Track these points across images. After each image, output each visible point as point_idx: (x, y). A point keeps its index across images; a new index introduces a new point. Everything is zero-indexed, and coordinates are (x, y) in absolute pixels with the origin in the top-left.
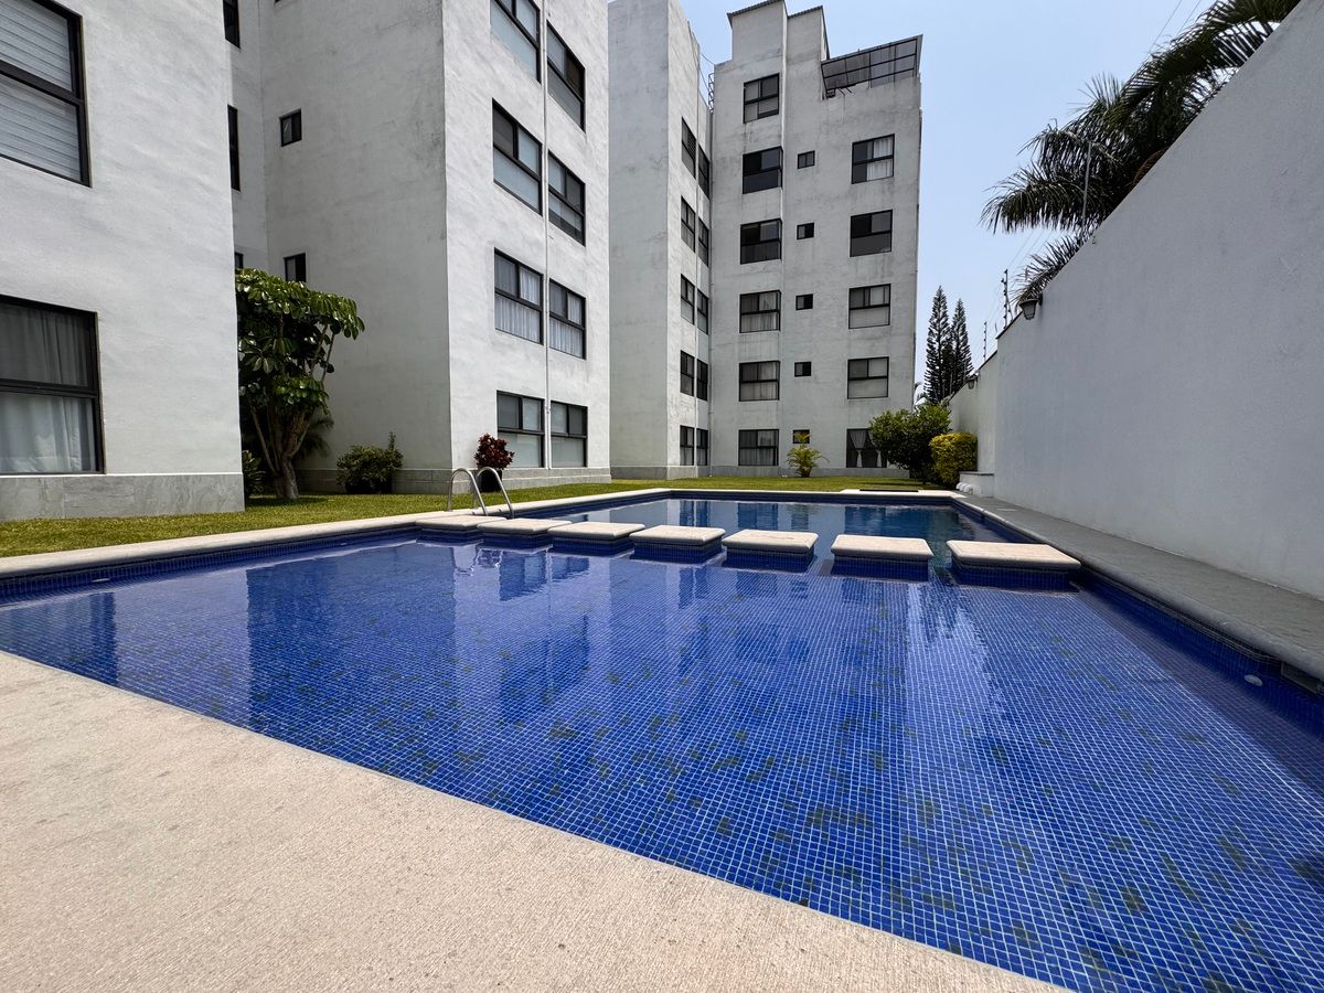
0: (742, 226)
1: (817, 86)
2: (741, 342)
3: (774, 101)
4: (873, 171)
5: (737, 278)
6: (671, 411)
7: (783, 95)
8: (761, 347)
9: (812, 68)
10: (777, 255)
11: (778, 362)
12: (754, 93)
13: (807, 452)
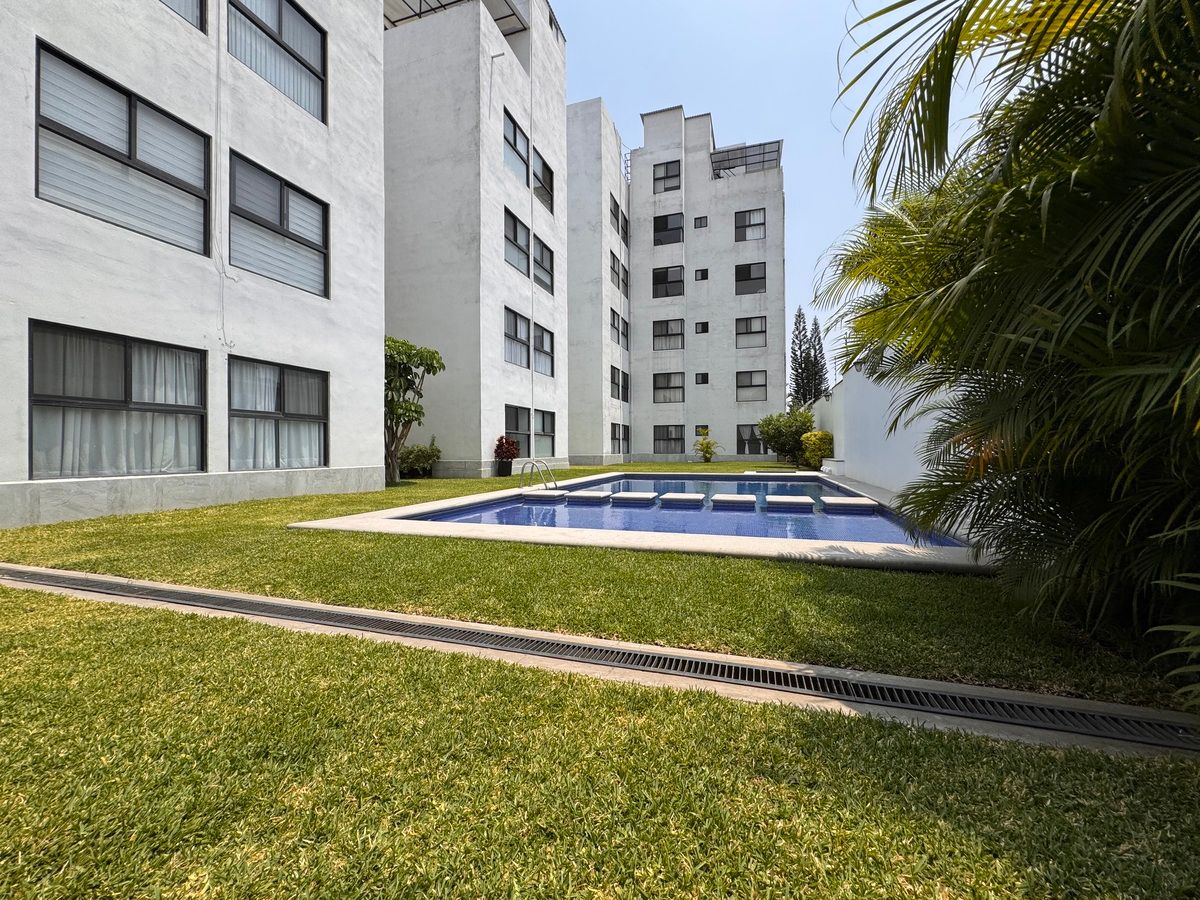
0: (654, 270)
1: (708, 169)
2: (654, 358)
3: (676, 179)
4: (750, 233)
5: (650, 309)
6: (605, 412)
7: (683, 176)
8: (670, 361)
9: (703, 157)
10: (681, 293)
11: (683, 373)
12: (661, 173)
13: (709, 443)
